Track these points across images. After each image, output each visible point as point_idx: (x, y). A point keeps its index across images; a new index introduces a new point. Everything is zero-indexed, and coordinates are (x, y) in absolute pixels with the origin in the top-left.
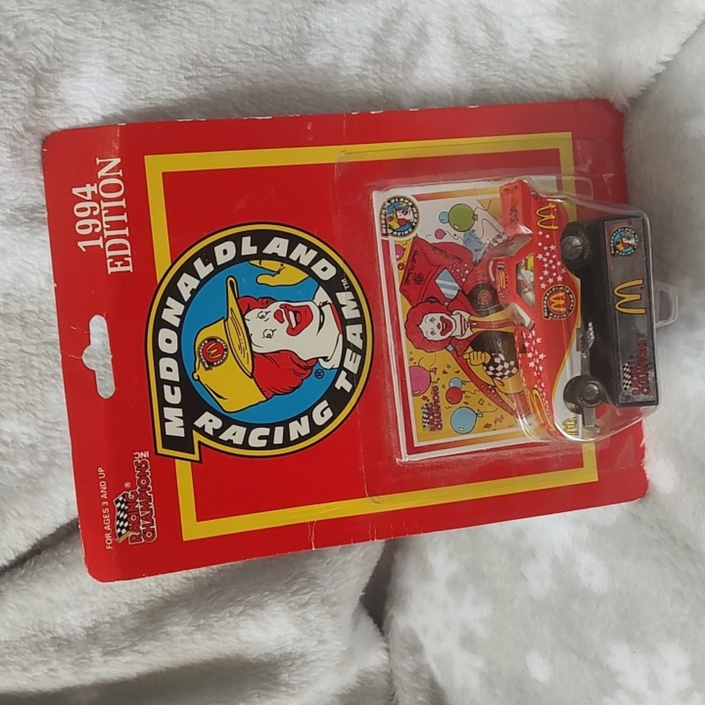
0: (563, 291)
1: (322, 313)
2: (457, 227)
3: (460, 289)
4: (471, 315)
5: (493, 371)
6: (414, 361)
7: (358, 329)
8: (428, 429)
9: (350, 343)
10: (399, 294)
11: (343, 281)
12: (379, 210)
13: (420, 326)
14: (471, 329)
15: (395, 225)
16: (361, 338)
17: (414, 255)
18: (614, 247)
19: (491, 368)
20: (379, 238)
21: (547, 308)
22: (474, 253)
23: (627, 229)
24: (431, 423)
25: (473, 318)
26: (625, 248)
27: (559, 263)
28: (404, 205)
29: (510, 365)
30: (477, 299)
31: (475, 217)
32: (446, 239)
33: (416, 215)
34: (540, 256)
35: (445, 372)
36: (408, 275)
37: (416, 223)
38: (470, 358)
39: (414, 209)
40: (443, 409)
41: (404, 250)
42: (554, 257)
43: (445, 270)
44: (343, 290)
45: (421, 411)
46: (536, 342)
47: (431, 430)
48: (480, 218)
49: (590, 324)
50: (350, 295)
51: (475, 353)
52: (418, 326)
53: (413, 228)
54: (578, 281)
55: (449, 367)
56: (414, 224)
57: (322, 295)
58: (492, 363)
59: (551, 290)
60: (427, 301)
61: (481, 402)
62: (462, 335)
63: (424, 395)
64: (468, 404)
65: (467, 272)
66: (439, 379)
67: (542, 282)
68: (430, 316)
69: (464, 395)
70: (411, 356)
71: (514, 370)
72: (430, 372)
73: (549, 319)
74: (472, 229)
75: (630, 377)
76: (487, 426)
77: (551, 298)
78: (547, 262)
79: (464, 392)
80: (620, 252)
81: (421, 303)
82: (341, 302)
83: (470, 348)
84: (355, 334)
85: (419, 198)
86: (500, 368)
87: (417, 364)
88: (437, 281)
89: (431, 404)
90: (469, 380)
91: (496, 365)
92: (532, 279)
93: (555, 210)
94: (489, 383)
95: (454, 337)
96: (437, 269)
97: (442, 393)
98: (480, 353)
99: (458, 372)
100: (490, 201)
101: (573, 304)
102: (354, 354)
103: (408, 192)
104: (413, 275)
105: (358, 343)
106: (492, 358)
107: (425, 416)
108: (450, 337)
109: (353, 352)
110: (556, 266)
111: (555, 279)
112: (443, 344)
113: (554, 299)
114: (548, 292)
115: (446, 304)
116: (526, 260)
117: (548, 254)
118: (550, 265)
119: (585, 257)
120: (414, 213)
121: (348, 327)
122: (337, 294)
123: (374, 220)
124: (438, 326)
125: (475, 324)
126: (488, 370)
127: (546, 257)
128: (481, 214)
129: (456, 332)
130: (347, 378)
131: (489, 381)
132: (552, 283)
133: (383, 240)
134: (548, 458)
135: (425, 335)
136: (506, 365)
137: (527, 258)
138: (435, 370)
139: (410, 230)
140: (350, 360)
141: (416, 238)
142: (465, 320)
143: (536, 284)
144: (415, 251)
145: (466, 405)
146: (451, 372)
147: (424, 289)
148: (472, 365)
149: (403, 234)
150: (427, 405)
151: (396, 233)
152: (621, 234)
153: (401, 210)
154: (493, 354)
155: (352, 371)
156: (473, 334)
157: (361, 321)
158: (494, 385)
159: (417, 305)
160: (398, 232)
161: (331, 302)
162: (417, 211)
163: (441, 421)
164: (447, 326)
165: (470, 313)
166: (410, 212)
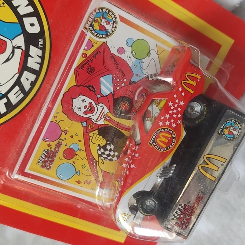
1: (13, 52)
2: (134, 54)
3: (113, 92)
4: (110, 112)
6: (56, 119)
7: (32, 77)
9: (21, 83)
10: (72, 71)
11: (40, 40)
12: (92, 11)
13: (73, 100)
14: (104, 120)
16: (31, 84)
17: (97, 53)
18: (223, 129)
19: (102, 150)
20: (81, 28)
22: (134, 75)
23: (237, 123)
24: (44, 162)
25: (110, 115)
26: (229, 134)
27: (179, 116)
28: (110, 18)
29: (114, 154)
31: (148, 54)
32: (123, 56)
33: (113, 29)
34: (170, 104)
35: (72, 137)
36: (86, 64)
38: (93, 137)
39: (115, 24)
40: (56, 159)
41: (93, 46)
42: (179, 110)
43: (111, 75)
44: (37, 46)
45: (42, 152)
46: (135, 155)
47: (41, 167)
48: (151, 57)
49: (174, 166)
50: (40, 52)
51: (98, 136)
52: (72, 99)
53: (107, 36)
54: (184, 134)
55: (76, 135)
56: (109, 34)
57: (20, 41)
58: (104, 147)
59: (164, 129)
60: (87, 87)
61: (84, 166)
62: (97, 121)
63: (50, 143)
64: (75, 163)
65: (123, 85)
66: (65, 139)
68: (84, 97)
69: (75, 157)
70: (57, 115)
71: (115, 159)
72: (63, 131)
74: (142, 60)
75: (180, 213)
76: (79, 182)
78: (173, 110)
79: (76, 155)
80: (224, 134)
81: (83, 86)
82: (31, 53)
83: (97, 131)
84: (28, 79)
85: (123, 20)
87: (57, 122)
88: (101, 78)
89: (51, 151)
91: (106, 150)
94: (95, 158)
95: (91, 119)
96: (106, 71)
97: (63, 148)
98: (101, 137)
99: (80, 141)
100: (164, 50)
102: (20, 92)
103: (118, 11)
104: (89, 66)
105: (27, 86)
106: (106, 144)
107: (44, 157)
108: (88, 117)
109: (20, 90)
112: (81, 120)
115: (99, 96)
117: (176, 105)
119: (197, 122)
120: (113, 27)
121: (26, 72)
122: (31, 47)
123: (85, 14)
124: (85, 107)
125: (109, 119)
126: (99, 150)
127: (174, 106)
128: (154, 54)
129: (94, 117)
130: (6, 104)
133: (82, 31)
135: (73, 107)
136: (112, 153)
138: (67, 132)
139: (104, 36)
140: (15, 94)
141: (104, 45)
142: (104, 112)
144: (99, 52)
145: (73, 164)
146: (76, 139)
147: (90, 79)
148: (92, 142)
149: (98, 35)
150: (48, 151)
151: (94, 32)
152: (232, 124)
153: (106, 20)
154: (108, 142)
155: (12, 102)
156: (104, 124)
157: (37, 73)
158: (97, 161)
159: (80, 86)
160: (95, 32)
161: (24, 49)
162: (116, 27)
163: (52, 164)
164: (91, 110)
165: (109, 111)
166: (111, 24)
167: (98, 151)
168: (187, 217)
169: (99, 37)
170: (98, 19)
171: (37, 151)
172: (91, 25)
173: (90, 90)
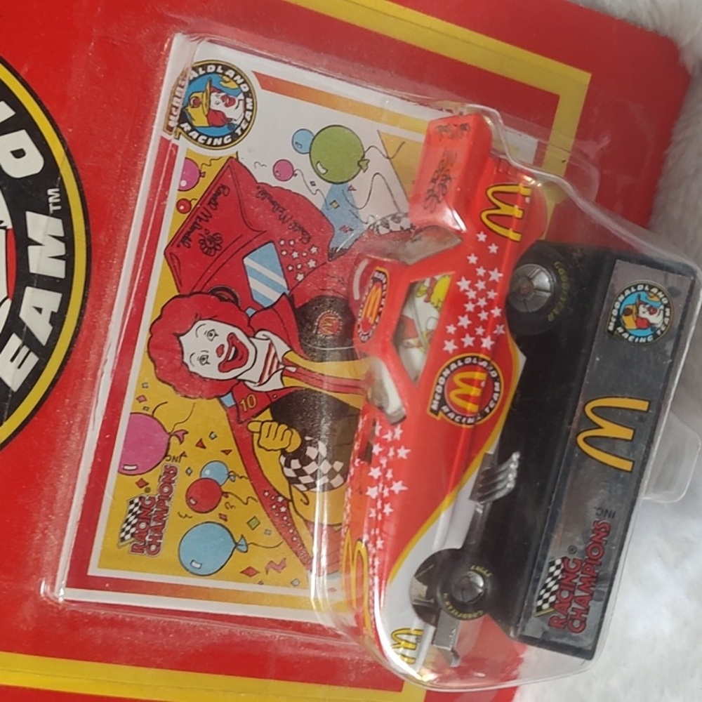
0: (484, 370)
2: (323, 171)
3: (287, 292)
4: (292, 349)
5: (295, 471)
6: (143, 404)
7: (51, 301)
8: (128, 547)
9: (23, 324)
10: (160, 260)
11: (50, 192)
12: (176, 77)
13: (182, 338)
14: (282, 375)
15: (199, 117)
16: (51, 322)
17: (218, 193)
18: (618, 317)
19: (295, 464)
20: (157, 131)
21: (442, 395)
22: (337, 231)
23: (655, 290)
24: (139, 536)
25: (293, 357)
26: (639, 328)
27: (496, 312)
28: (232, 85)
29: (332, 469)
30: (312, 324)
31: (363, 164)
32: (293, 185)
33: (248, 114)
34: (464, 284)
35: (201, 444)
36: (193, 228)
37: (243, 131)
38: (260, 432)
39: (249, 100)
40: (171, 518)
41: (202, 174)
42: (492, 295)
43: (271, 245)
44: (43, 209)
45: (126, 507)
46: (396, 454)
47: (133, 550)
48: (372, 168)
49: (515, 457)
50: (57, 226)
51: (275, 425)
52: (178, 336)
53: (235, 137)
54: (520, 360)
55: (212, 436)
56: (238, 131)
58: (300, 454)
59: (463, 360)
60: (212, 293)
61: (253, 523)
62: (261, 383)
63: (143, 476)
64: (226, 520)
65: (312, 264)
66: (183, 454)
67: (449, 337)
68: (210, 325)
69: (224, 500)
70: (144, 392)
71: (338, 481)
72: (171, 435)
73: (438, 418)
74: (349, 183)
75: (555, 588)
76: (249, 572)
77: (457, 378)
78: (474, 301)
79: (226, 494)
80: (625, 331)
81: (200, 293)
82: (32, 234)
83: (268, 411)
84: (39, 310)
85: (269, 83)
86: (310, 469)
87: (150, 412)
88: (247, 261)
89: (151, 499)
90: (246, 475)
91: (306, 461)
92: (432, 325)
93: (527, 200)
94: (281, 492)
95: (244, 381)
96: (255, 237)
97: (182, 483)
98: (284, 427)
99: (227, 452)
100: (403, 143)
101: (496, 402)
102: (25, 350)
103: (249, 63)
104: (202, 232)
105: (42, 331)
106: (304, 445)
107: (131, 519)
108: (235, 378)
109: (23, 344)
110: (490, 315)
111: (478, 342)
112: (216, 389)
113: (464, 380)
114: (456, 362)
115: (250, 312)
116: (434, 282)
117: (481, 285)
118: (478, 310)
119: (551, 317)
120: (246, 110)
121: (29, 290)
122: (29, 215)
123: (159, 92)
124: (220, 350)
125: (293, 369)
126: (288, 465)
127: (475, 289)
128: (377, 161)
129: (251, 374)
131: (282, 487)
132: (469, 346)
133: (163, 139)
134: (342, 660)
135: (186, 360)
136: (325, 466)
137: (437, 277)
138: (183, 434)
139: (227, 140)
140: (12, 360)
141: (233, 165)
142: (275, 355)
143: (438, 337)
144: (224, 187)
145: (222, 522)
146: (213, 448)
147: (214, 268)
148: (260, 447)
149: (209, 142)
150: (142, 499)
151: (197, 134)
152: (639, 296)
153: (223, 94)
154: (308, 438)
155: (9, 382)
156: (282, 387)
157: (62, 286)
158: (289, 497)
159: (192, 294)
160: (201, 134)
161: (10, 226)
162: (253, 106)
163: (161, 538)
164: (238, 356)
165: (290, 346)
166: (239, 103)
167: (285, 469)
168: (578, 593)
169: (211, 145)
170: (199, 95)
171: (112, 507)
172: (184, 118)
173: (222, 299)
